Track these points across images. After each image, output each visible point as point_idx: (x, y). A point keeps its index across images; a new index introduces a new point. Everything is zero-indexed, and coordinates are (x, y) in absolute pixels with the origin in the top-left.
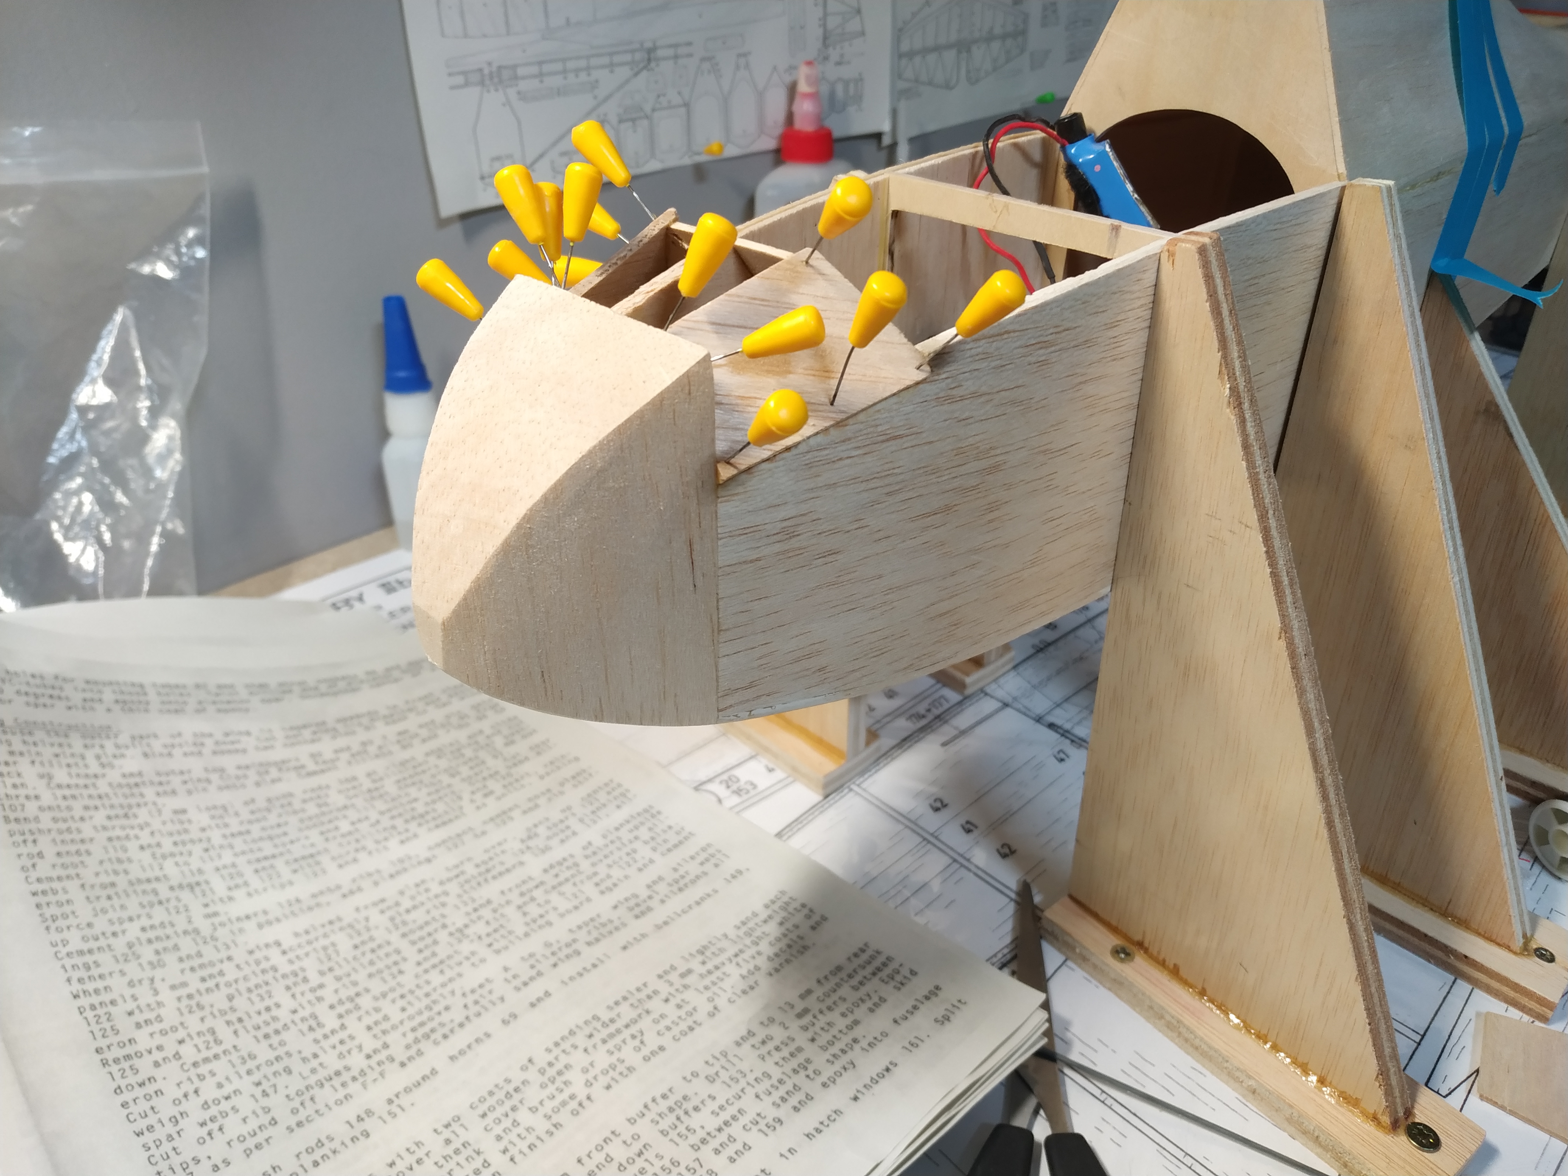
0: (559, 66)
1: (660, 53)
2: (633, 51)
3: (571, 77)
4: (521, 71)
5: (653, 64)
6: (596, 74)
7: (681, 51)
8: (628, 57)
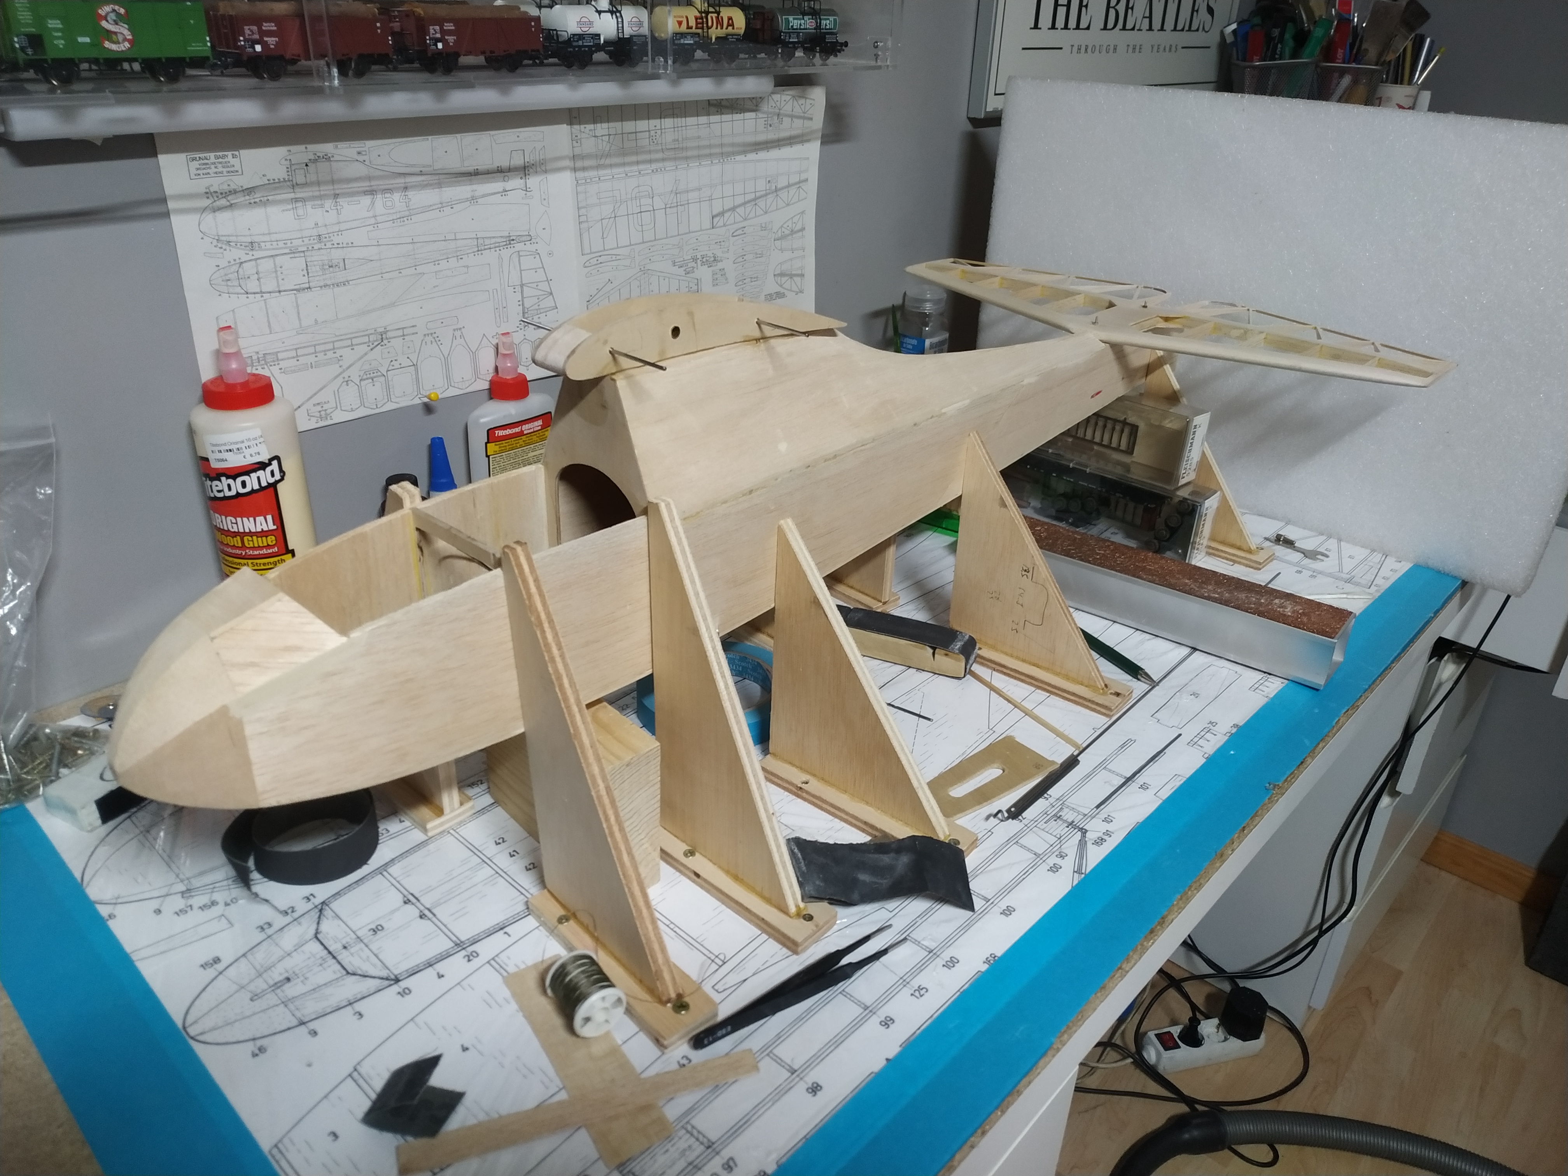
0: (312, 350)
1: (390, 334)
2: (368, 335)
3: (321, 356)
4: (280, 356)
5: (385, 342)
6: (339, 352)
7: (406, 332)
8: (366, 339)
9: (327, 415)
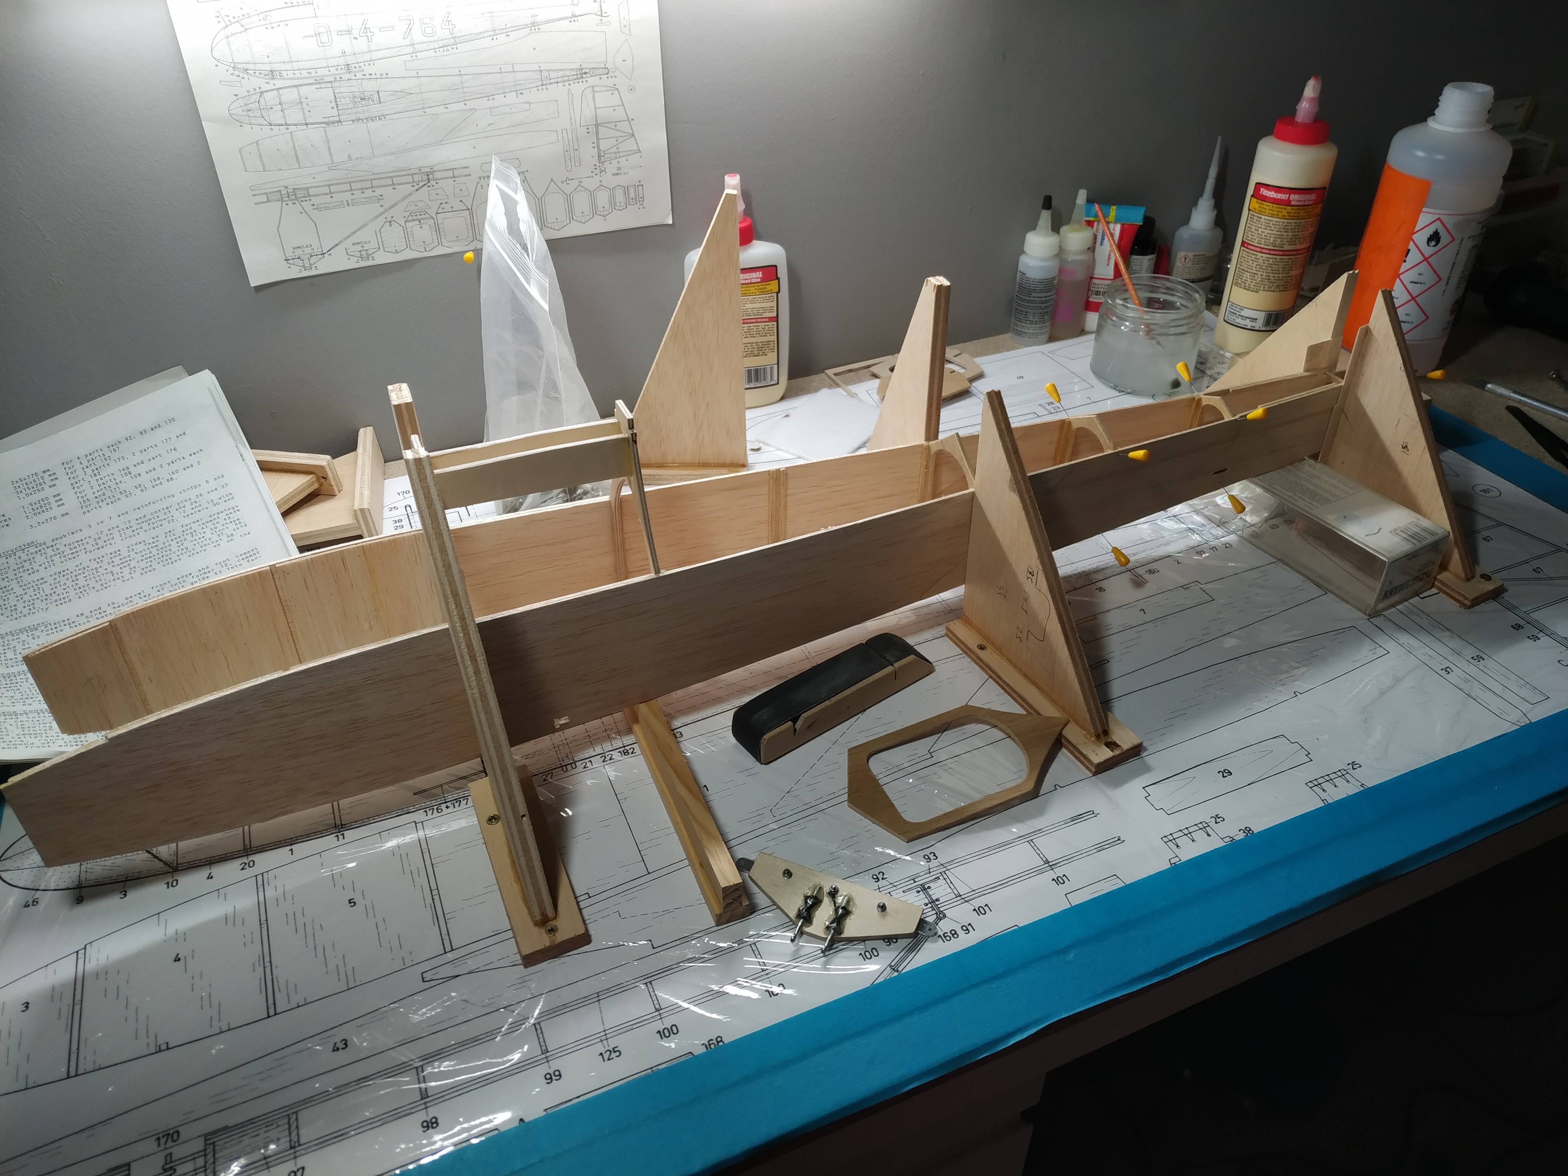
0: (347, 187)
3: (358, 194)
9: (368, 255)
